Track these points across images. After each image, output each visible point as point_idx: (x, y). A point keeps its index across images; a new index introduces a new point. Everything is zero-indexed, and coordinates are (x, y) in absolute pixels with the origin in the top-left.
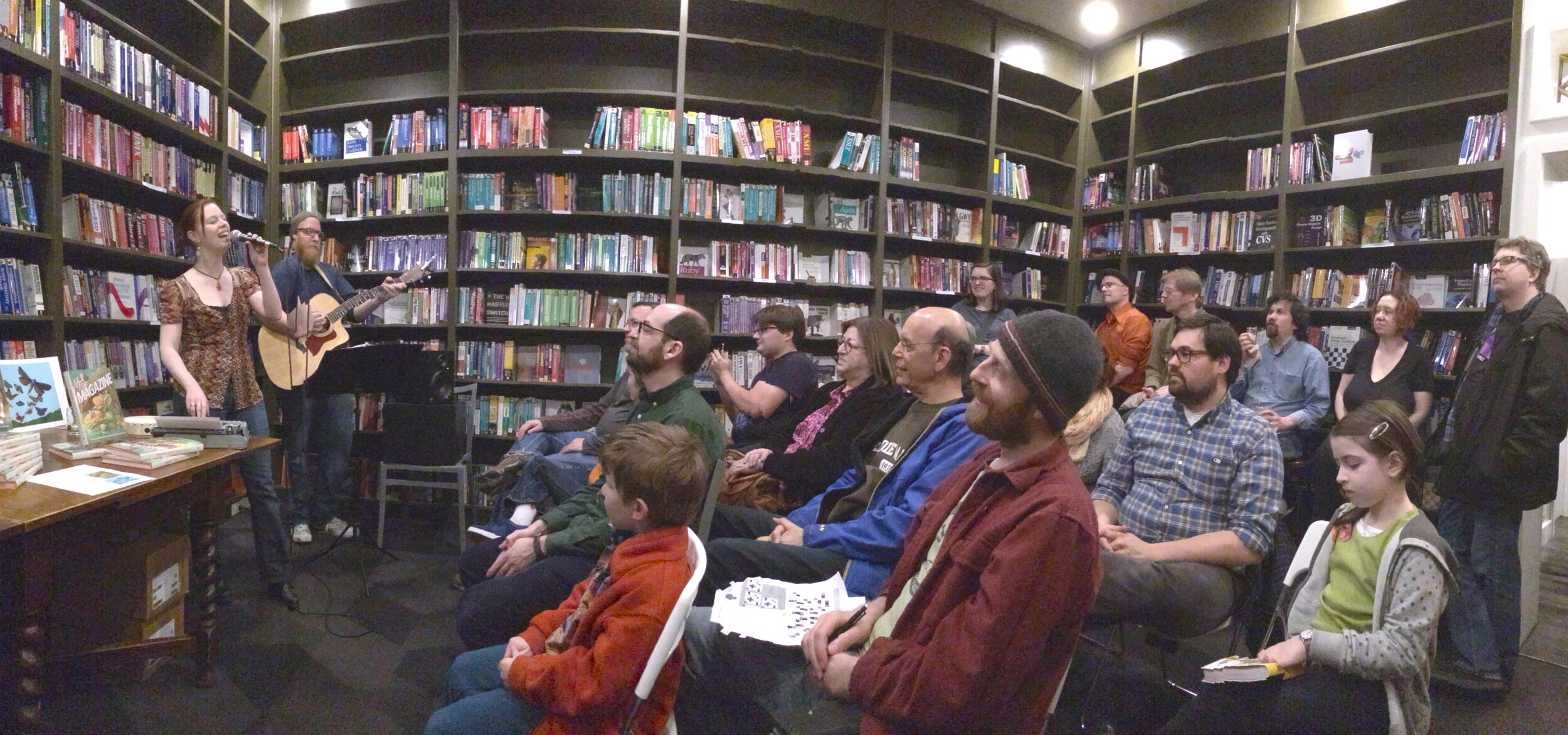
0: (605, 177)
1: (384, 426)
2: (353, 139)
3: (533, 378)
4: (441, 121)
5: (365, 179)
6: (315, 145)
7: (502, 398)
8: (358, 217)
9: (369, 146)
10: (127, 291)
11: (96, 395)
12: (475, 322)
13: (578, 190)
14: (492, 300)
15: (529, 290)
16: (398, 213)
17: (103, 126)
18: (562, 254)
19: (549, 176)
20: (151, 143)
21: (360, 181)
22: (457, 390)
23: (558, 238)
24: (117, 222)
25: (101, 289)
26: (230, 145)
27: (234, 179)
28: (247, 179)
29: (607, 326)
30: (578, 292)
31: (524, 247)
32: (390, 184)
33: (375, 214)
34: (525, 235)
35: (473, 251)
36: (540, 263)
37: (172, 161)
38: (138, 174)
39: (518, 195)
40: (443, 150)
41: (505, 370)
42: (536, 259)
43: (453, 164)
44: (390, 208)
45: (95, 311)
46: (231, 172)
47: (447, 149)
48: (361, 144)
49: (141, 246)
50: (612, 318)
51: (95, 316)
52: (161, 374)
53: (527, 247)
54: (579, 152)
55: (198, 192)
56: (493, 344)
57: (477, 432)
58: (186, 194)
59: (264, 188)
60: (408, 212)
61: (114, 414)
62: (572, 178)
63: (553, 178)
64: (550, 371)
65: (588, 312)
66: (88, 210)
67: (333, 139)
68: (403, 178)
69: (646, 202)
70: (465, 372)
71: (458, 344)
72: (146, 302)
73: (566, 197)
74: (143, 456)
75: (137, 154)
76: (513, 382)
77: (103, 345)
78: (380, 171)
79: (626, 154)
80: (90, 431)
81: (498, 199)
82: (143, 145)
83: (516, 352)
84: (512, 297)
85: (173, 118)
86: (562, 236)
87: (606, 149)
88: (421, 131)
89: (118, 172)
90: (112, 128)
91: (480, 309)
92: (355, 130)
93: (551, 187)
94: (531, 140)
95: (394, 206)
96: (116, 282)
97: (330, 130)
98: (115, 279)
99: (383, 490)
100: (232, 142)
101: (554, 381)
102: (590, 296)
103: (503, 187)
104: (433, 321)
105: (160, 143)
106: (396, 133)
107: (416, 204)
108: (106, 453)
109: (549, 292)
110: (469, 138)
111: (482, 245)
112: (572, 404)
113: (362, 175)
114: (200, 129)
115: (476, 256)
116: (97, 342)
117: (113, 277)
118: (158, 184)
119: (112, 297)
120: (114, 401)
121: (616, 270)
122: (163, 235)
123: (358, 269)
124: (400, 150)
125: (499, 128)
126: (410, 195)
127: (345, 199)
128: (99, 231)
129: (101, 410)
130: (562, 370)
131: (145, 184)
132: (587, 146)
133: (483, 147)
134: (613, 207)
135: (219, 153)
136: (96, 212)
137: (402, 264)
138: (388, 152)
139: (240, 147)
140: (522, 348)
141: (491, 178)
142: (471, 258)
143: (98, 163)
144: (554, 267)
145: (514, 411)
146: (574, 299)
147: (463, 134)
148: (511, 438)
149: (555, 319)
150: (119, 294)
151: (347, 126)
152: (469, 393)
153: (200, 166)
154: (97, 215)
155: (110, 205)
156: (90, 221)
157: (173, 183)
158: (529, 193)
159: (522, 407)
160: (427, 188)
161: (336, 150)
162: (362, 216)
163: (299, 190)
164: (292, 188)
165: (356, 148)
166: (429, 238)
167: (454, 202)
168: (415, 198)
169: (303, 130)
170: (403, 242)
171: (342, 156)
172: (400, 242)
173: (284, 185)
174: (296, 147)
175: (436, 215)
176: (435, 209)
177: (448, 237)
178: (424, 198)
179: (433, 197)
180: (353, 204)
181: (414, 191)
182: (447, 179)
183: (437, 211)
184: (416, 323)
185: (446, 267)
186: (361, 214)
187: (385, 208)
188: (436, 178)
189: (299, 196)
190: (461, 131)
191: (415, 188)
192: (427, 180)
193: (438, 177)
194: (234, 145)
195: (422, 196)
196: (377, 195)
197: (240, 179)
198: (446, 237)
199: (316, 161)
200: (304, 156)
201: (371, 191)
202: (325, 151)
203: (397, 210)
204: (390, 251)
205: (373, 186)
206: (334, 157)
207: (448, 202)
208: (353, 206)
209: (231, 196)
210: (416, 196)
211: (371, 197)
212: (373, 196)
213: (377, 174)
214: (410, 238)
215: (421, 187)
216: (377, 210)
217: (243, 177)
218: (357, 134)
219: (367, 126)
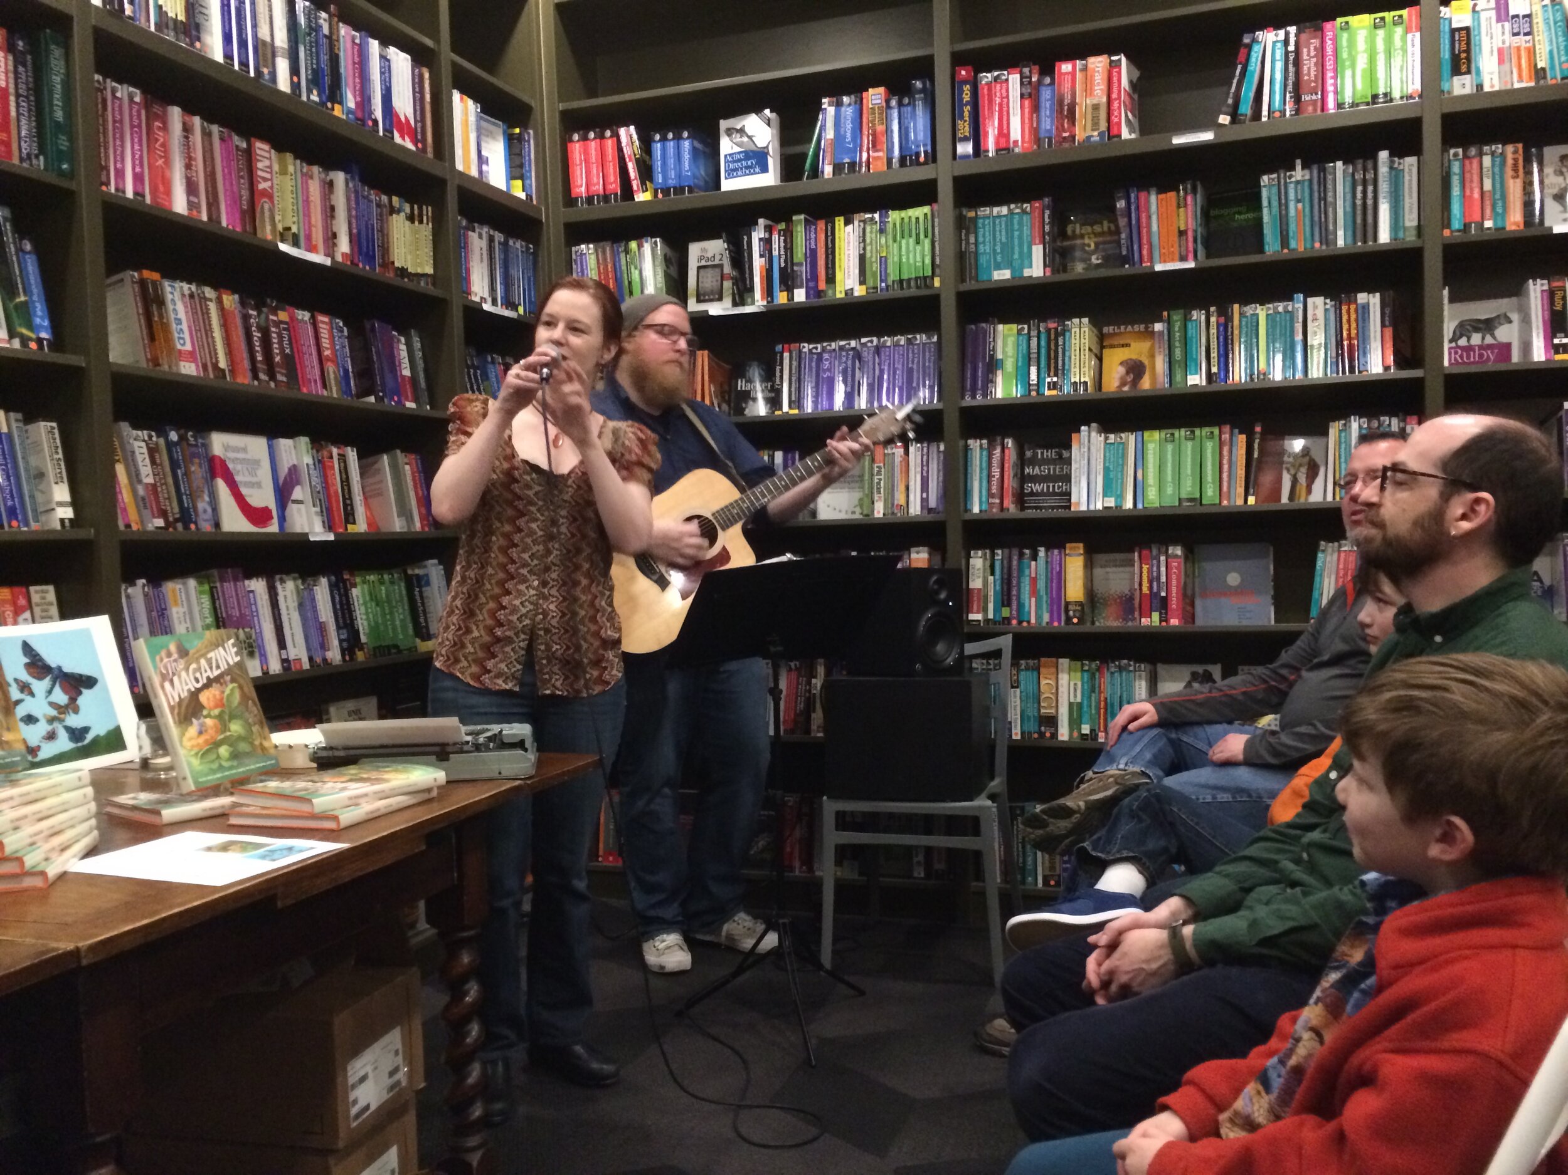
0: (1265, 179)
3: (1125, 620)
4: (920, 105)
5: (769, 229)
6: (658, 165)
7: (1064, 662)
8: (757, 304)
9: (773, 163)
10: (252, 473)
11: (207, 686)
12: (1002, 509)
13: (1206, 216)
14: (1033, 462)
15: (1112, 436)
16: (840, 295)
17: (187, 129)
18: (1178, 353)
19: (1143, 195)
20: (292, 164)
21: (757, 235)
22: (970, 648)
23: (1169, 321)
24: (225, 325)
25: (198, 471)
26: (460, 166)
27: (473, 236)
28: (499, 237)
29: (1285, 499)
30: (1216, 431)
31: (1096, 350)
33: (791, 298)
34: (1096, 323)
35: (993, 365)
36: (1130, 378)
37: (340, 199)
38: (268, 228)
39: (1078, 242)
40: (926, 163)
41: (1067, 604)
42: (1122, 370)
43: (945, 190)
44: (822, 285)
45: (186, 516)
46: (464, 223)
47: (934, 160)
48: (756, 159)
49: (280, 378)
50: (1295, 482)
51: (186, 527)
52: (336, 643)
53: (1102, 347)
54: (1208, 136)
55: (397, 264)
56: (1042, 552)
57: (1017, 735)
58: (373, 268)
59: (535, 254)
60: (860, 291)
61: (248, 726)
62: (1194, 191)
63: (1153, 198)
64: (1165, 601)
65: (1241, 472)
66: (161, 302)
67: (694, 151)
68: (847, 223)
69: (1359, 220)
70: (985, 610)
71: (968, 557)
72: (298, 493)
73: (1182, 233)
74: (320, 803)
75: (262, 186)
76: (1087, 628)
77: (206, 587)
78: (800, 213)
79: (1311, 122)
80: (196, 762)
81: (1038, 252)
82: (276, 167)
83: (1089, 565)
84: (1077, 453)
85: (338, 111)
86: (1177, 317)
87: (1264, 119)
88: (880, 128)
89: (224, 224)
90: (206, 134)
91: (1010, 483)
92: (741, 131)
93: (1149, 217)
94: (1103, 126)
95: (831, 279)
96: (231, 455)
97: (686, 134)
98: (227, 448)
99: (828, 855)
100: (464, 161)
101: (1174, 622)
102: (1242, 438)
103: (1047, 228)
104: (915, 509)
105: (310, 163)
106: (830, 134)
107: (874, 274)
108: (235, 805)
109: (1153, 438)
110: (977, 136)
111: (1010, 350)
112: (1216, 671)
113: (762, 222)
114: (396, 135)
115: (999, 373)
116: (192, 583)
117: (221, 443)
118: (312, 248)
119: (221, 485)
120: (245, 697)
121: (1299, 375)
122: (327, 353)
123: (760, 409)
124: (838, 168)
125: (1036, 108)
126: (862, 258)
127: (727, 269)
128: (188, 347)
129: (220, 717)
130: (1188, 600)
131: (283, 247)
132: (1224, 119)
133: (1004, 149)
134: (1285, 242)
135: (442, 182)
136: (180, 307)
137: (850, 397)
138: (816, 172)
139: (481, 172)
140: (1101, 558)
141: (1024, 212)
142: (989, 381)
143: (180, 204)
144: (1163, 382)
145: (1092, 688)
146: (1210, 447)
147: (964, 128)
148: (1089, 744)
149: (1169, 490)
150: (238, 478)
151: (724, 124)
152: (997, 654)
153: (399, 211)
154: (182, 315)
155: (209, 292)
156: (166, 328)
157: (344, 246)
158: (1102, 234)
159: (1111, 681)
160: (895, 241)
161: (703, 173)
162: (765, 303)
163: (623, 256)
164: (604, 252)
165: (746, 168)
166: (902, 343)
167: (950, 267)
168: (872, 263)
169: (628, 135)
170: (851, 353)
171: (718, 186)
172: (844, 353)
173: (583, 246)
174: (615, 172)
175: (913, 294)
176: (913, 283)
177: (939, 338)
178: (890, 261)
179: (908, 258)
180: (744, 280)
181: (868, 248)
182: (936, 220)
183: (918, 287)
184: (881, 515)
185: (939, 400)
186: (762, 299)
187: (811, 284)
188: (914, 220)
189: (624, 268)
190: (960, 123)
191: (871, 243)
192: (895, 225)
193: (917, 219)
194: (469, 168)
195: (886, 257)
196: (795, 261)
197: (484, 235)
198: (935, 339)
199: (660, 196)
200: (635, 187)
201: (782, 252)
202: (679, 176)
203: (838, 289)
204: (825, 371)
205: (785, 241)
206: (700, 188)
207: (939, 266)
208: (745, 284)
209: (468, 271)
210: (874, 259)
211: (783, 265)
212: (786, 261)
213: (794, 218)
214: (864, 345)
215: (883, 240)
216: (796, 291)
217: (492, 232)
218: (745, 139)
219: (768, 123)
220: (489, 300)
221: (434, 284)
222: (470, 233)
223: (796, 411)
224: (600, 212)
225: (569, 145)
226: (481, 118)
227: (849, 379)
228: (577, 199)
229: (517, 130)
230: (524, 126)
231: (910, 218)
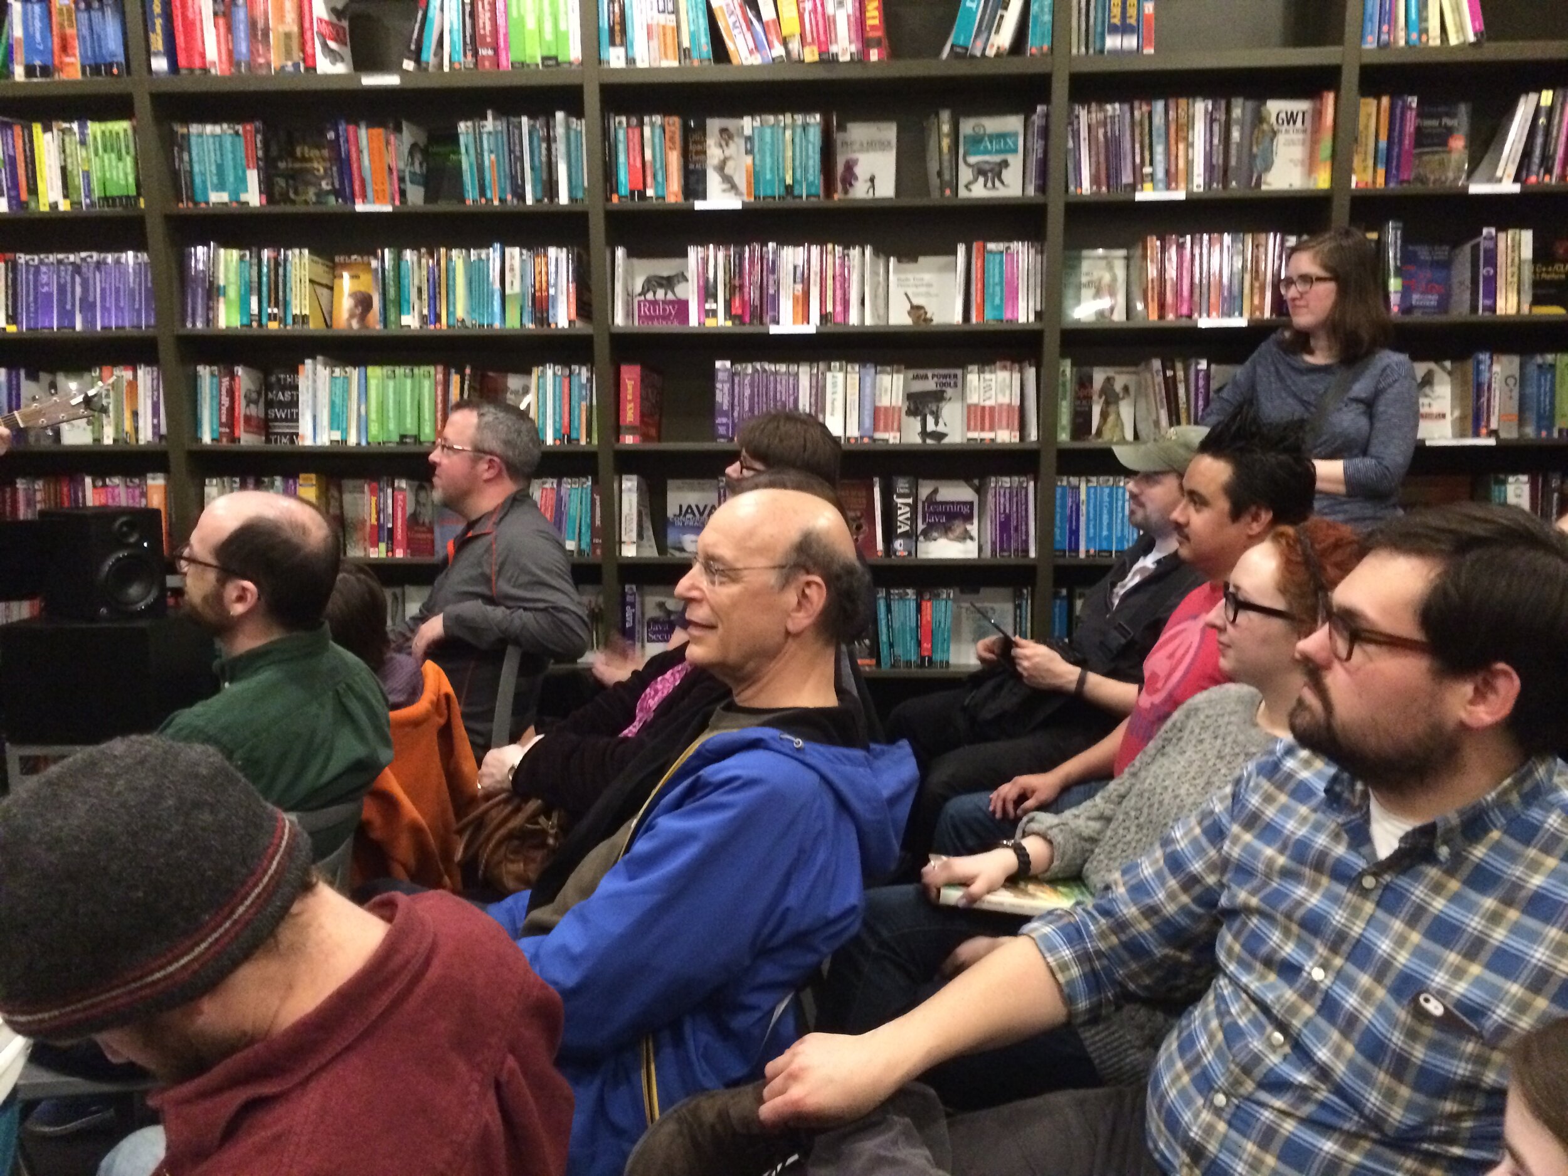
0: (462, 126)
12: (233, 439)
15: (337, 371)
16: (44, 208)
18: (391, 293)
19: (352, 128)
23: (383, 260)
30: (431, 370)
32: (21, 141)
34: (316, 255)
35: (214, 292)
40: (120, 75)
42: (351, 302)
43: (143, 105)
44: (24, 195)
47: (128, 74)
54: (394, 80)
56: (278, 480)
60: (64, 206)
63: (363, 132)
64: (391, 532)
68: (45, 131)
71: (203, 485)
79: (488, 77)
81: (253, 177)
84: (304, 382)
86: (390, 254)
87: (448, 70)
93: (359, 152)
94: (299, 56)
95: (33, 190)
101: (399, 554)
102: (455, 378)
103: (260, 153)
104: (145, 437)
106: (19, 34)
107: (78, 188)
109: (375, 373)
111: (233, 277)
115: (222, 300)
121: (497, 324)
124: (29, 70)
125: (230, 28)
126: (64, 170)
134: (482, 192)
137: (70, 315)
141: (237, 133)
142: (211, 308)
146: (427, 385)
147: (158, 42)
149: (392, 426)
160: (96, 155)
167: (154, 188)
168: (74, 177)
170: (73, 266)
172: (62, 268)
175: (120, 214)
176: (117, 202)
177: (150, 257)
178: (93, 176)
179: (111, 175)
181: (69, 160)
182: (137, 137)
183: (122, 206)
184: (111, 442)
185: (156, 325)
187: (13, 194)
188: (114, 134)
190: (152, 35)
191: (72, 155)
192: (95, 137)
193: (118, 133)
195: (88, 171)
198: (147, 257)
203: (41, 201)
204: (43, 285)
207: (142, 186)
210: (76, 173)
214: (84, 259)
215: (84, 154)
223: (14, 328)
227: (69, 296)
231: (110, 132)
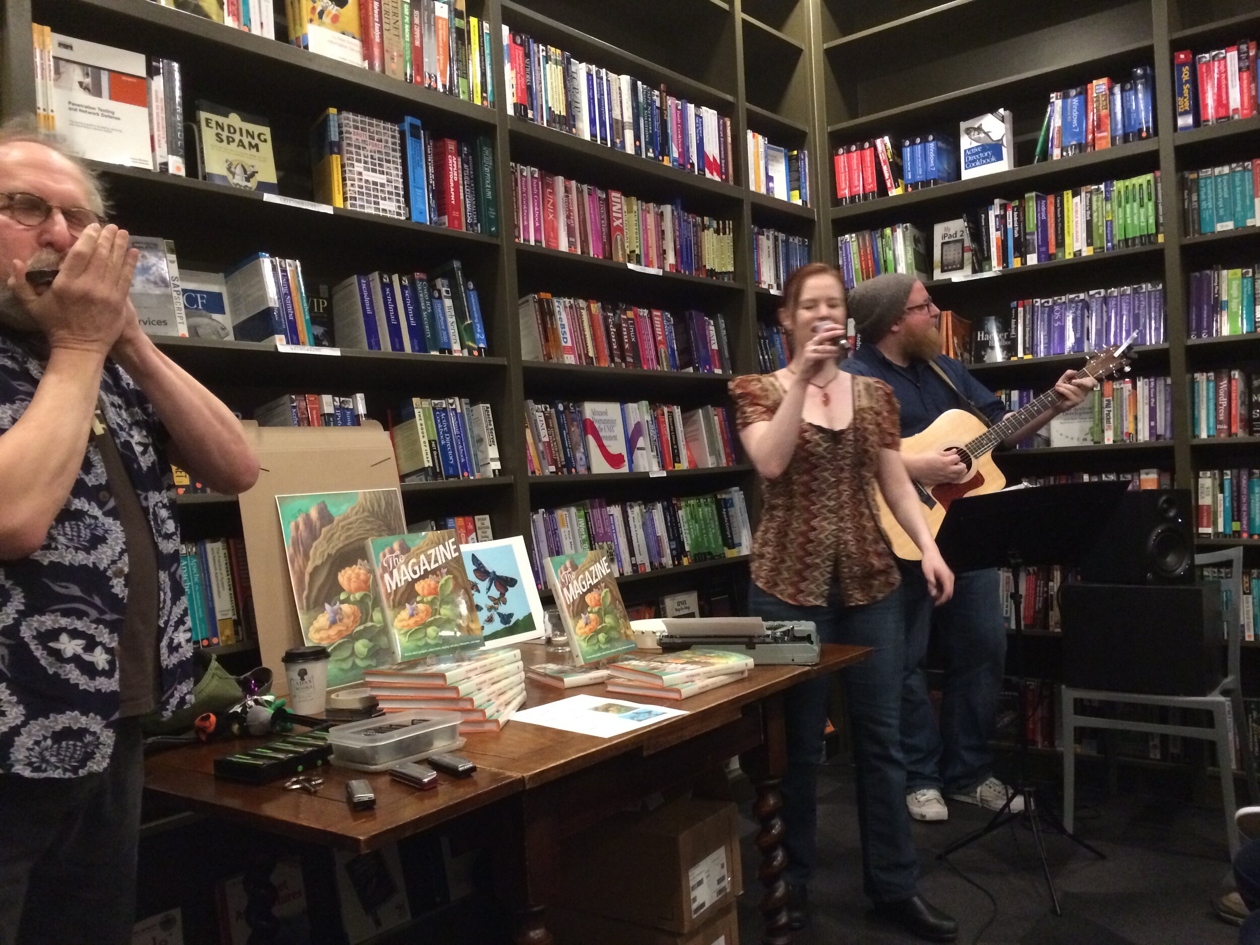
1: (1063, 623)
2: (975, 144)
4: (1141, 88)
5: (1004, 207)
6: (908, 165)
8: (994, 269)
9: (1007, 152)
10: (611, 429)
11: (590, 590)
12: (1230, 434)
16: (1069, 256)
17: (567, 191)
20: (636, 205)
21: (994, 213)
24: (592, 326)
25: (575, 430)
26: (752, 188)
27: (763, 239)
28: (782, 236)
32: (1052, 209)
33: (1024, 262)
35: (1218, 306)
37: (668, 225)
38: (620, 253)
40: (1148, 137)
43: (1167, 158)
44: (1052, 249)
45: (569, 463)
46: (756, 230)
47: (1156, 134)
48: (993, 150)
49: (629, 360)
51: (570, 472)
52: (668, 551)
55: (707, 267)
58: (691, 273)
60: (1087, 252)
61: (617, 618)
66: (552, 314)
67: (939, 151)
68: (1074, 196)
70: (1215, 524)
71: (1197, 478)
72: (641, 442)
74: (668, 679)
75: (616, 223)
77: (582, 513)
78: (1031, 191)
80: (585, 645)
82: (625, 209)
85: (666, 162)
88: (1104, 112)
89: (592, 254)
90: (580, 192)
91: (1238, 410)
92: (979, 129)
95: (1061, 244)
96: (597, 417)
97: (931, 138)
98: (594, 413)
99: (1068, 734)
100: (756, 184)
104: (1144, 436)
105: (648, 201)
106: (1058, 121)
107: (1101, 236)
108: (611, 677)
110: (1197, 108)
111: (1235, 292)
113: (997, 201)
114: (707, 171)
115: (1224, 312)
116: (573, 510)
117: (591, 409)
118: (648, 264)
119: (591, 439)
120: (614, 597)
122: (660, 338)
123: (998, 356)
124: (1066, 149)
125: (1254, 78)
126: (1089, 224)
127: (968, 243)
128: (569, 344)
129: (599, 613)
131: (631, 266)
133: (1223, 118)
135: (739, 202)
136: (564, 316)
137: (1079, 341)
138: (1046, 155)
139: (768, 189)
141: (1245, 169)
142: (1214, 321)
143: (563, 245)
147: (1184, 103)
150: (602, 434)
151: (963, 125)
152: (1228, 564)
153: (708, 228)
154: (565, 319)
155: (582, 303)
156: (555, 331)
157: (671, 259)
160: (1120, 205)
161: (946, 167)
162: (1001, 268)
163: (879, 240)
164: (864, 239)
165: (983, 158)
166: (1128, 292)
167: (1174, 225)
168: (1098, 227)
169: (884, 144)
170: (1080, 304)
171: (959, 176)
172: (1073, 305)
173: (847, 236)
174: (872, 173)
175: (1139, 251)
176: (1137, 241)
177: (1164, 287)
178: (1115, 224)
179: (1133, 220)
180: (982, 250)
181: (1095, 215)
182: (1159, 185)
183: (1142, 244)
184: (1111, 442)
185: (1165, 339)
186: (998, 265)
187: (1043, 249)
188: (1137, 187)
189: (880, 250)
190: (1180, 100)
191: (1097, 210)
192: (1119, 192)
193: (1141, 185)
194: (760, 187)
195: (1111, 221)
196: (1028, 231)
197: (771, 237)
198: (1161, 286)
199: (910, 189)
200: (889, 185)
201: (1016, 225)
202: (926, 172)
203: (1067, 251)
204: (1056, 321)
205: (1018, 216)
206: (943, 179)
207: (1162, 224)
208: (983, 254)
209: (759, 265)
210: (1100, 224)
211: (1016, 235)
212: (1019, 232)
213: (1026, 196)
214: (1092, 296)
215: (1109, 206)
216: (1029, 256)
217: (776, 234)
218: (982, 135)
219: (1003, 120)
220: (775, 286)
221: (734, 279)
222: (760, 237)
223: (1030, 357)
224: (862, 208)
225: (836, 158)
226: (768, 148)
227: (1079, 327)
228: (842, 199)
229: (795, 152)
230: (800, 148)
231: (1134, 185)
